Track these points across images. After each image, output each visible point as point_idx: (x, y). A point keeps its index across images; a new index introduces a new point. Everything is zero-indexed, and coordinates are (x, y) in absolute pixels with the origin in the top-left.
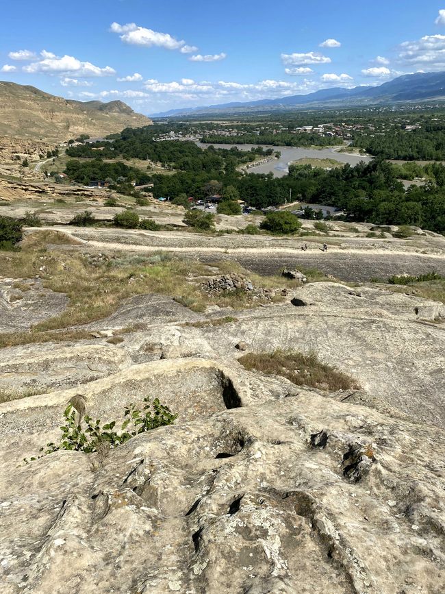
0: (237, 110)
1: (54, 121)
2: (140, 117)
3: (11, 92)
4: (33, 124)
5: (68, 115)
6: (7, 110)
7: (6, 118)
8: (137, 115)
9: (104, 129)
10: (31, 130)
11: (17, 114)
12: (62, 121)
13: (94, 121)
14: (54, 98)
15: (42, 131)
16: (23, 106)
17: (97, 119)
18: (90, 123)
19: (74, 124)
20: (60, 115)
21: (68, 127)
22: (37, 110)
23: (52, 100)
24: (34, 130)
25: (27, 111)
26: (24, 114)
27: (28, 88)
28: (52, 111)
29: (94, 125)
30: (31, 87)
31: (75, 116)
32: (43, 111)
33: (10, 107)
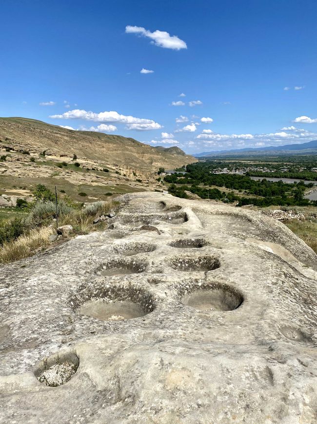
0: (251, 153)
1: (144, 159)
2: (190, 157)
3: (121, 142)
4: (133, 161)
5: (152, 156)
6: (119, 152)
7: (118, 156)
8: (188, 156)
9: (172, 164)
10: (132, 164)
11: (124, 154)
12: (148, 159)
13: (166, 160)
14: (145, 145)
15: (138, 165)
16: (127, 150)
17: (168, 158)
18: (164, 161)
19: (155, 161)
20: (147, 156)
21: (152, 163)
22: (134, 152)
23: (143, 146)
24: (133, 164)
25: (129, 153)
26: (128, 154)
27: (129, 139)
28: (143, 153)
29: (167, 162)
30: (131, 138)
31: (156, 156)
32: (138, 153)
33: (120, 150)
